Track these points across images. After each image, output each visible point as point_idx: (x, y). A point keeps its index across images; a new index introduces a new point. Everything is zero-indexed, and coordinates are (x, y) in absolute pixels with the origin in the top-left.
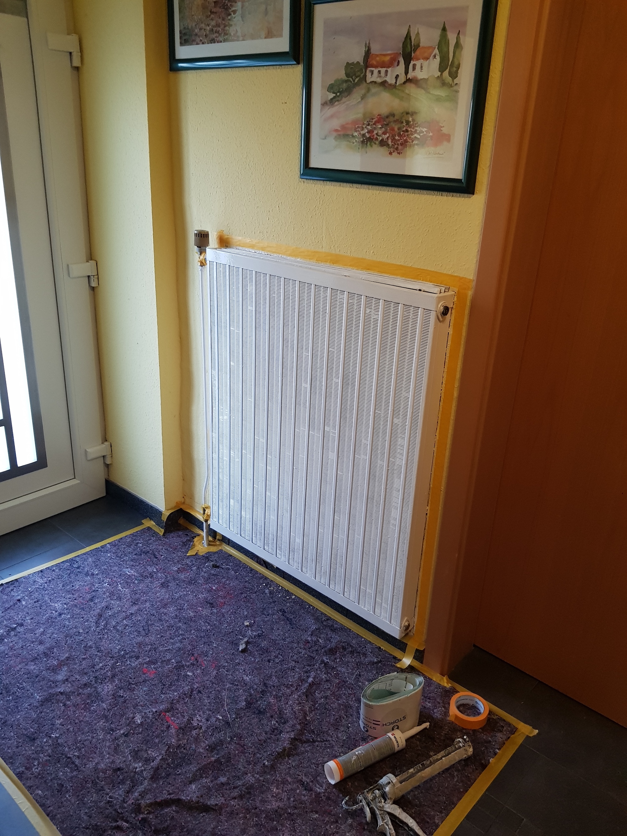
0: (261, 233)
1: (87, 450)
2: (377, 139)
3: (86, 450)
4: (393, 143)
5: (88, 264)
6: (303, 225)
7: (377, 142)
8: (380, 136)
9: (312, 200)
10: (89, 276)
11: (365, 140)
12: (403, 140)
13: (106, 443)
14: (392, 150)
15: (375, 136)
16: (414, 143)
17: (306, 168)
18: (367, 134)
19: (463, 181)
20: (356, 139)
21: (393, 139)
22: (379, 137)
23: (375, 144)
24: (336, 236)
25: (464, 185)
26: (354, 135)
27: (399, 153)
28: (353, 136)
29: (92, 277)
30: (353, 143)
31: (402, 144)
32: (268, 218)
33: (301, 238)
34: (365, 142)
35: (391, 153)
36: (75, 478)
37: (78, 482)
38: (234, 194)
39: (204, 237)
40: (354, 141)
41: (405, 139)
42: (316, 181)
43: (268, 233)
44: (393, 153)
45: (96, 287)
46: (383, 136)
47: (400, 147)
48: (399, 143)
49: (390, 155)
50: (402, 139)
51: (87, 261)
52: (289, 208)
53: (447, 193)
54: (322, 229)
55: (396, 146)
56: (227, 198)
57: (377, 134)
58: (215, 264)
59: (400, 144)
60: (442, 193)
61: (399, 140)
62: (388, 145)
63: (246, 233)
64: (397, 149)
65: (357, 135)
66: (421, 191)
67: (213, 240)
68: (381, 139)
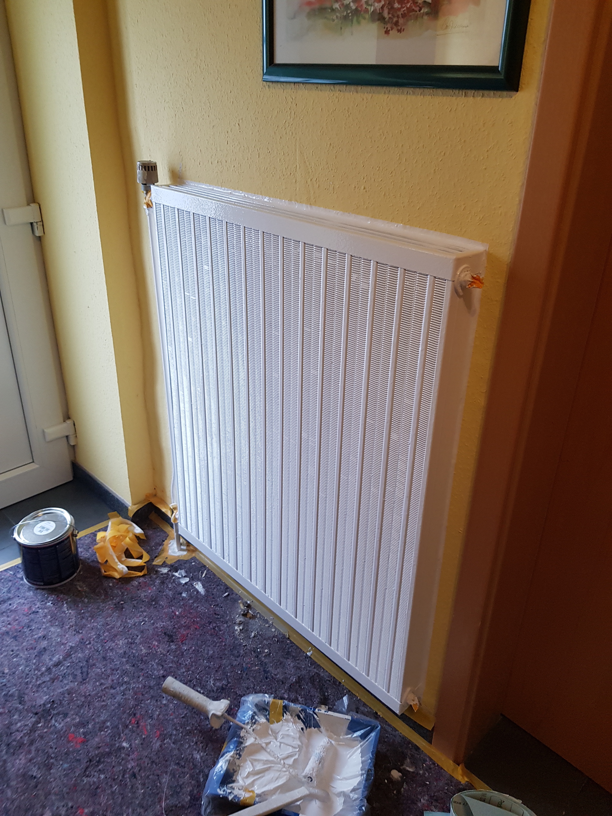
0: (219, 162)
1: (45, 430)
2: (367, 11)
3: (43, 431)
4: (390, 16)
5: (29, 207)
6: (270, 150)
7: (367, 16)
8: (371, 5)
9: (281, 112)
10: (32, 224)
11: (350, 14)
12: (405, 9)
13: (69, 422)
14: (389, 26)
15: (365, 6)
16: (422, 11)
17: (270, 65)
18: (352, 4)
19: (500, 69)
20: (337, 14)
21: (391, 8)
22: (369, 8)
23: (364, 18)
24: (313, 164)
25: (502, 77)
26: (334, 7)
27: (399, 31)
28: (333, 10)
29: (35, 224)
30: (333, 20)
31: (404, 16)
32: (226, 141)
33: (268, 169)
34: (350, 18)
35: (387, 32)
36: (33, 462)
37: (37, 466)
38: (185, 110)
39: (152, 170)
40: (335, 17)
41: (408, 6)
42: (285, 84)
43: (227, 163)
44: (391, 32)
45: (42, 236)
46: (376, 4)
47: (401, 21)
48: (399, 13)
49: (386, 35)
50: (404, 7)
51: (28, 204)
52: (251, 126)
53: (473, 91)
54: (295, 155)
55: (395, 19)
56: (177, 116)
57: (367, 3)
58: (162, 206)
59: (400, 16)
60: (467, 91)
61: (399, 9)
62: (384, 18)
63: (201, 163)
64: (396, 24)
65: (338, 7)
66: (434, 90)
67: (163, 174)
68: (372, 10)
